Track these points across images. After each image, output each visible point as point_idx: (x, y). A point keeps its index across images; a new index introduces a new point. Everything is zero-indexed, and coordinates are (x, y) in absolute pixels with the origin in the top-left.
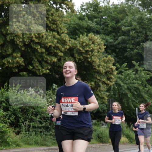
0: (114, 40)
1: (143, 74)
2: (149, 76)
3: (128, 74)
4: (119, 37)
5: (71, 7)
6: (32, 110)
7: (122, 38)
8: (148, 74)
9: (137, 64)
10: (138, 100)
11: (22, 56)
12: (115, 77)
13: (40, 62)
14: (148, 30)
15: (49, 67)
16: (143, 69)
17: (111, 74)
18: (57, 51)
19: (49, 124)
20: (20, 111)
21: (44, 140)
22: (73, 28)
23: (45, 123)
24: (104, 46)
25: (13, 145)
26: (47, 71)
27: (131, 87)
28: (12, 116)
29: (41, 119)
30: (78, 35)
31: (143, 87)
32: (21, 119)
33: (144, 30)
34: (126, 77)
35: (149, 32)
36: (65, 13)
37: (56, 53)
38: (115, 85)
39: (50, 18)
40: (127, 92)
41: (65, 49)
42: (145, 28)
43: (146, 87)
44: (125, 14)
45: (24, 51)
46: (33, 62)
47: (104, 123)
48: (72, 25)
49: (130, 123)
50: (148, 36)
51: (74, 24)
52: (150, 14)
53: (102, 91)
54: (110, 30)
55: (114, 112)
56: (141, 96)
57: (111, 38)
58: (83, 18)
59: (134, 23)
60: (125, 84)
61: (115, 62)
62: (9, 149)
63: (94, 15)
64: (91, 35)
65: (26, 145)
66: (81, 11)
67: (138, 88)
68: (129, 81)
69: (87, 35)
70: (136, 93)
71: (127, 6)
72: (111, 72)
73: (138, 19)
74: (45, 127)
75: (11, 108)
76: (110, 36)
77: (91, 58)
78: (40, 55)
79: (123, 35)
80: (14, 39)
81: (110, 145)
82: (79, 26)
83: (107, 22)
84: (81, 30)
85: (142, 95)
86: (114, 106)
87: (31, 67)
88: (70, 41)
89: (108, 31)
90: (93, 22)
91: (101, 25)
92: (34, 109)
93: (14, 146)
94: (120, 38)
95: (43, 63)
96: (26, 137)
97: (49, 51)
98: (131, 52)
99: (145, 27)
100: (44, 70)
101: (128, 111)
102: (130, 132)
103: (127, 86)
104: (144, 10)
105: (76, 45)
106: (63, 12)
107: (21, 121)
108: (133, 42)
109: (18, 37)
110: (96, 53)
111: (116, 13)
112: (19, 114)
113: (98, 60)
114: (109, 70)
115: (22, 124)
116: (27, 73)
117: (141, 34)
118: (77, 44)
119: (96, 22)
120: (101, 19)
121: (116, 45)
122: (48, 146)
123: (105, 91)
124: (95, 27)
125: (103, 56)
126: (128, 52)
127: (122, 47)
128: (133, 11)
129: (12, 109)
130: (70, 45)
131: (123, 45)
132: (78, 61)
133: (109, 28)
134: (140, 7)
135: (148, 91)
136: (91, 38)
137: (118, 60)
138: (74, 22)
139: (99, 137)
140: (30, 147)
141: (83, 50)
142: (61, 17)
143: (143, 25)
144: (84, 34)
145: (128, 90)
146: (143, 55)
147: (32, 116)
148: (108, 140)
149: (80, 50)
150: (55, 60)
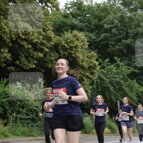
0: (97, 37)
1: (125, 69)
2: (129, 70)
3: (110, 69)
4: (101, 35)
5: (56, 5)
6: (19, 103)
8: (129, 69)
9: (119, 59)
10: (119, 93)
11: (9, 52)
12: (98, 72)
13: (27, 58)
14: (128, 28)
15: (36, 62)
16: (124, 64)
17: (94, 69)
18: (43, 47)
19: (35, 116)
20: (7, 104)
21: (31, 131)
22: (58, 25)
23: (31, 115)
24: (87, 43)
26: (33, 66)
27: (113, 81)
29: (28, 111)
30: (63, 32)
31: (124, 81)
32: (9, 111)
33: (125, 27)
34: (108, 71)
35: (130, 29)
36: (50, 11)
37: (42, 49)
38: (98, 79)
40: (109, 86)
41: (51, 45)
43: (127, 81)
44: (107, 12)
45: (12, 46)
46: (20, 57)
47: (88, 115)
48: (57, 23)
49: (112, 115)
50: (129, 33)
51: (59, 22)
52: (131, 13)
53: (86, 85)
54: (93, 27)
55: (98, 104)
56: (122, 90)
57: (94, 35)
58: (68, 16)
59: (116, 21)
60: (107, 78)
61: (98, 57)
63: (78, 13)
64: (75, 32)
65: (14, 136)
66: (65, 9)
68: (111, 75)
69: (71, 32)
70: (117, 87)
71: (109, 5)
72: (94, 67)
73: (119, 17)
74: (31, 119)
76: (93, 34)
77: (75, 54)
78: (27, 51)
79: (106, 32)
80: (2, 35)
81: (93, 136)
82: (64, 23)
83: (91, 20)
84: (65, 28)
85: (123, 88)
86: (98, 98)
87: (18, 62)
88: (55, 37)
89: (91, 28)
90: (77, 20)
91: (84, 23)
92: (21, 102)
93: (2, 136)
94: (103, 35)
95: (30, 58)
96: (14, 128)
97: (36, 47)
98: (113, 48)
99: (126, 25)
100: (30, 65)
101: (110, 103)
102: (112, 123)
103: (109, 80)
104: (125, 9)
105: (60, 41)
106: (49, 10)
107: (9, 113)
108: (115, 38)
109: (5, 34)
110: (80, 49)
111: (98, 11)
112: (6, 107)
113: (82, 56)
114: (92, 65)
115: (10, 116)
116: (14, 67)
117: (123, 31)
118: (62, 40)
119: (80, 20)
120: (84, 17)
121: (98, 42)
122: (34, 136)
123: (88, 85)
124: (79, 25)
125: (87, 52)
126: (110, 49)
127: (105, 44)
128: (115, 10)
130: (56, 41)
131: (105, 42)
133: (92, 26)
134: (121, 6)
135: (129, 85)
136: (75, 35)
137: (101, 56)
138: (59, 19)
140: (17, 138)
141: (67, 46)
142: (47, 15)
143: (124, 23)
144: (69, 31)
145: (110, 84)
146: (124, 51)
147: (19, 108)
148: (92, 131)
149: (65, 46)
150: (41, 55)
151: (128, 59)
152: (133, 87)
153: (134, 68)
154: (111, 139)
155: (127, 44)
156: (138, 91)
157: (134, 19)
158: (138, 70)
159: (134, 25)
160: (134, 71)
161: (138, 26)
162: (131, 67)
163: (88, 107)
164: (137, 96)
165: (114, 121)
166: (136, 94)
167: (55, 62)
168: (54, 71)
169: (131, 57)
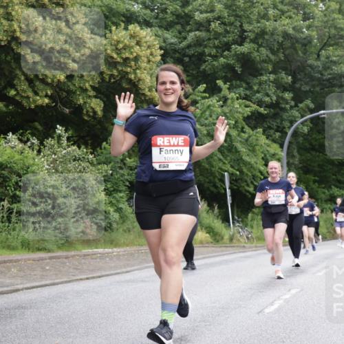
0: (180, 40)
1: (238, 106)
2: (248, 109)
3: (209, 107)
4: (188, 34)
6: (14, 178)
7: (195, 35)
8: (247, 106)
9: (227, 86)
10: (229, 158)
13: (30, 82)
14: (244, 20)
15: (49, 93)
16: (237, 95)
24: (159, 50)
26: (44, 101)
31: (238, 131)
33: (238, 19)
34: (205, 111)
35: (247, 23)
42: (240, 17)
43: (244, 132)
46: (15, 82)
50: (246, 31)
51: (101, 6)
54: (171, 19)
56: (234, 150)
57: (174, 36)
59: (219, 6)
60: (202, 126)
64: (133, 28)
65: (4, 251)
68: (210, 119)
69: (126, 29)
76: (172, 32)
77: (135, 74)
79: (198, 30)
82: (110, 9)
83: (165, 4)
84: (114, 19)
85: (236, 147)
87: (13, 92)
89: (166, 21)
90: (138, 3)
91: (152, 10)
92: (20, 177)
94: (192, 34)
95: (37, 83)
96: (4, 234)
98: (214, 63)
99: (240, 14)
100: (38, 98)
102: (213, 221)
103: (206, 130)
108: (216, 42)
110: (145, 64)
113: (149, 78)
116: (4, 103)
117: (233, 27)
118: (105, 45)
121: (183, 49)
122: (49, 251)
126: (207, 63)
127: (196, 54)
131: (197, 50)
132: (107, 80)
135: (247, 140)
136: (134, 33)
141: (118, 57)
143: (236, 11)
144: (120, 25)
146: (236, 68)
147: (15, 190)
149: (112, 57)
150: (62, 77)
151: (244, 85)
152: (256, 145)
153: (258, 105)
155: (243, 54)
156: (266, 152)
157: (255, 1)
158: (266, 109)
159: (255, 15)
160: (257, 111)
161: (265, 16)
162: (251, 101)
164: (264, 163)
165: (218, 217)
166: (263, 158)
167: (92, 93)
168: (87, 112)
169: (250, 81)
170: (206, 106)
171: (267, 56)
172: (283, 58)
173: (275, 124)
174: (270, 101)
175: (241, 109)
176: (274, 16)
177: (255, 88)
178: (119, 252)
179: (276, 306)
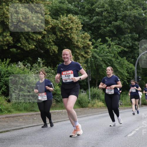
0: (90, 20)
1: (115, 48)
2: (120, 49)
3: (103, 48)
4: (93, 18)
8: (119, 48)
9: (110, 39)
11: (11, 35)
12: (91, 51)
13: (27, 40)
14: (117, 11)
15: (35, 44)
16: (115, 43)
17: (88, 48)
21: (33, 106)
22: (55, 9)
24: (81, 25)
25: (5, 111)
26: (33, 47)
27: (105, 59)
28: (4, 87)
31: (115, 58)
33: (115, 10)
34: (101, 50)
35: (119, 12)
37: (41, 32)
38: (92, 58)
39: (35, 2)
40: (102, 64)
41: (48, 28)
42: (115, 9)
43: (118, 59)
46: (20, 40)
47: (83, 91)
50: (118, 16)
51: (56, 7)
54: (87, 11)
57: (88, 19)
59: (106, 5)
60: (100, 57)
61: (91, 38)
62: (2, 115)
64: (70, 16)
65: (17, 111)
67: (111, 60)
68: (104, 54)
69: (67, 16)
72: (88, 46)
73: (109, 2)
75: (2, 80)
76: (87, 17)
77: (71, 35)
78: (27, 33)
79: (97, 15)
80: (4, 20)
81: (89, 109)
82: (60, 8)
83: (84, 5)
84: (62, 12)
88: (52, 21)
89: (84, 12)
90: (72, 5)
91: (78, 8)
94: (95, 18)
95: (30, 40)
96: (16, 104)
100: (30, 46)
103: (102, 58)
108: (105, 21)
109: (7, 18)
110: (75, 31)
112: (9, 85)
113: (77, 37)
114: (86, 45)
116: (16, 49)
117: (112, 14)
118: (58, 23)
121: (91, 24)
122: (36, 111)
123: (83, 63)
125: (81, 33)
126: (101, 30)
127: (97, 26)
129: (4, 80)
130: (53, 24)
131: (97, 24)
132: (59, 38)
133: (85, 10)
135: (119, 62)
136: (70, 18)
137: (94, 37)
138: (55, 5)
139: (79, 103)
140: (20, 113)
141: (64, 28)
142: (44, 1)
143: (114, 7)
144: (64, 15)
145: (103, 62)
146: (114, 32)
148: (88, 105)
149: (61, 28)
150: (40, 37)
151: (118, 39)
152: (124, 64)
153: (124, 47)
154: (105, 112)
155: (117, 25)
156: (128, 67)
157: (122, 3)
158: (127, 49)
159: (122, 8)
160: (124, 50)
161: (126, 9)
162: (121, 46)
163: (84, 83)
164: (127, 72)
166: (126, 70)
167: (53, 44)
168: (51, 51)
169: (120, 37)
170: (101, 48)
171: (127, 26)
172: (134, 27)
173: (131, 55)
174: (129, 45)
175: (117, 49)
176: (130, 9)
177: (123, 40)
178: (65, 111)
179: (133, 133)
